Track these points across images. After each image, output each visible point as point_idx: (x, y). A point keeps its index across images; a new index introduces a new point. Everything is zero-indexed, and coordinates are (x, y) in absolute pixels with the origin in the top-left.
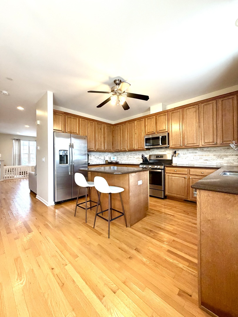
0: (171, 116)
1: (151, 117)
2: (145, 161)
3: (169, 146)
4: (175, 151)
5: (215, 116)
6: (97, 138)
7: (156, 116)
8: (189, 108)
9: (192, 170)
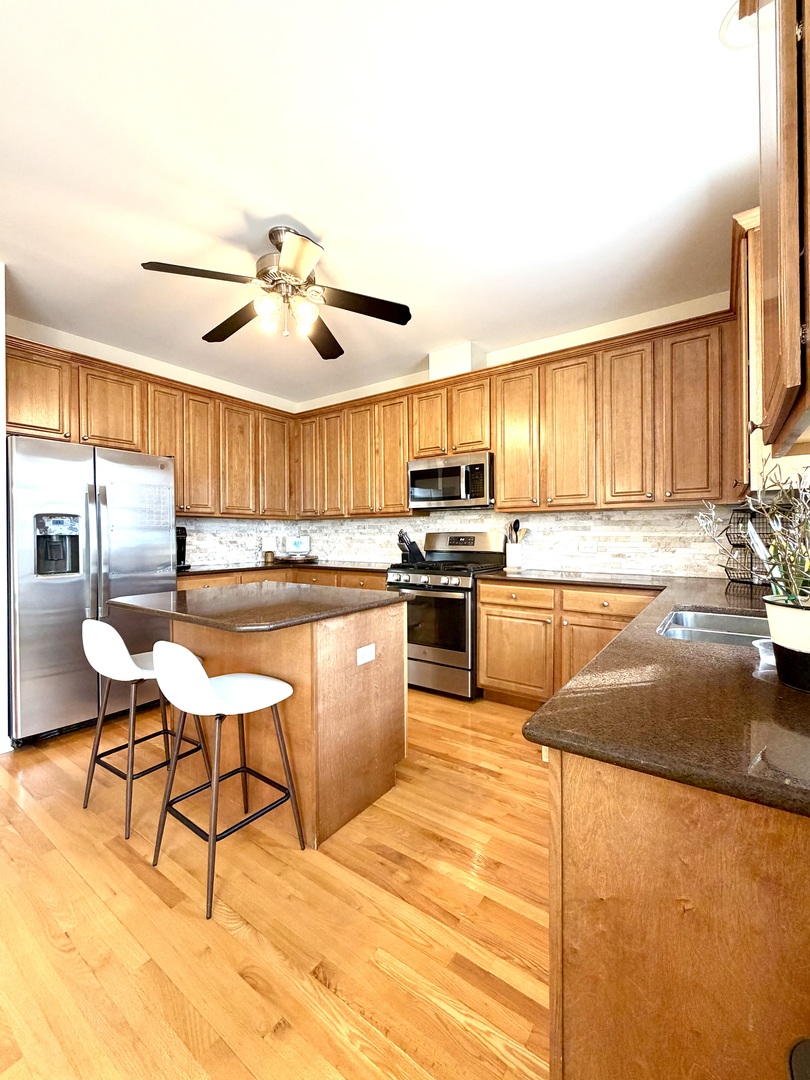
0: (503, 392)
1: (432, 393)
2: (412, 559)
3: (493, 501)
4: (517, 522)
5: (648, 398)
6: (224, 467)
7: (449, 387)
8: (564, 364)
9: (569, 593)
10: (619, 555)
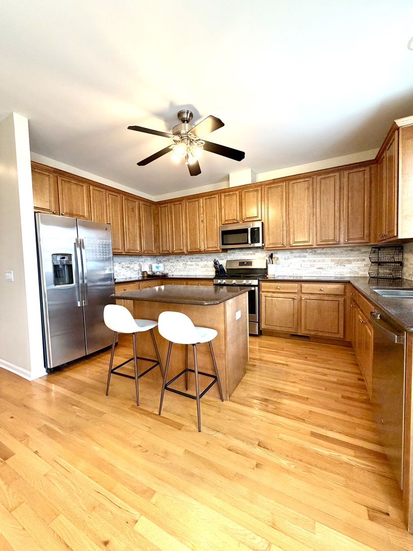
0: (268, 193)
1: (231, 193)
2: (220, 272)
3: (263, 245)
4: (272, 254)
6: (126, 229)
7: (240, 190)
8: (298, 181)
9: (305, 285)
10: (320, 268)
